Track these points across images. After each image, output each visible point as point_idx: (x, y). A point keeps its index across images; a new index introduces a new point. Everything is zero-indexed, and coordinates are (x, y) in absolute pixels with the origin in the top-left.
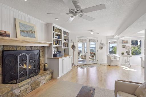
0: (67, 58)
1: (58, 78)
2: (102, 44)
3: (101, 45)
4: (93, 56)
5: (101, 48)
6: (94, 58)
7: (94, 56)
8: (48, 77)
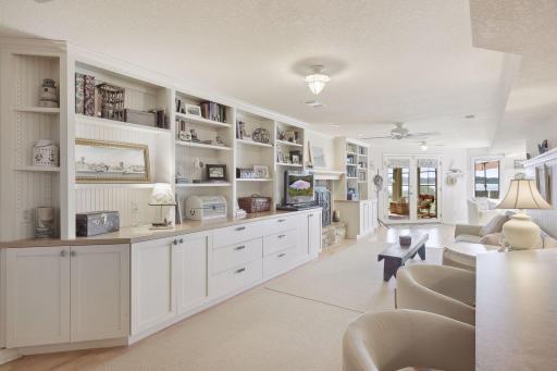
0: (369, 202)
1: (358, 237)
2: (455, 171)
3: (453, 175)
4: (428, 207)
5: (451, 181)
6: (432, 211)
7: (433, 206)
8: (342, 232)
